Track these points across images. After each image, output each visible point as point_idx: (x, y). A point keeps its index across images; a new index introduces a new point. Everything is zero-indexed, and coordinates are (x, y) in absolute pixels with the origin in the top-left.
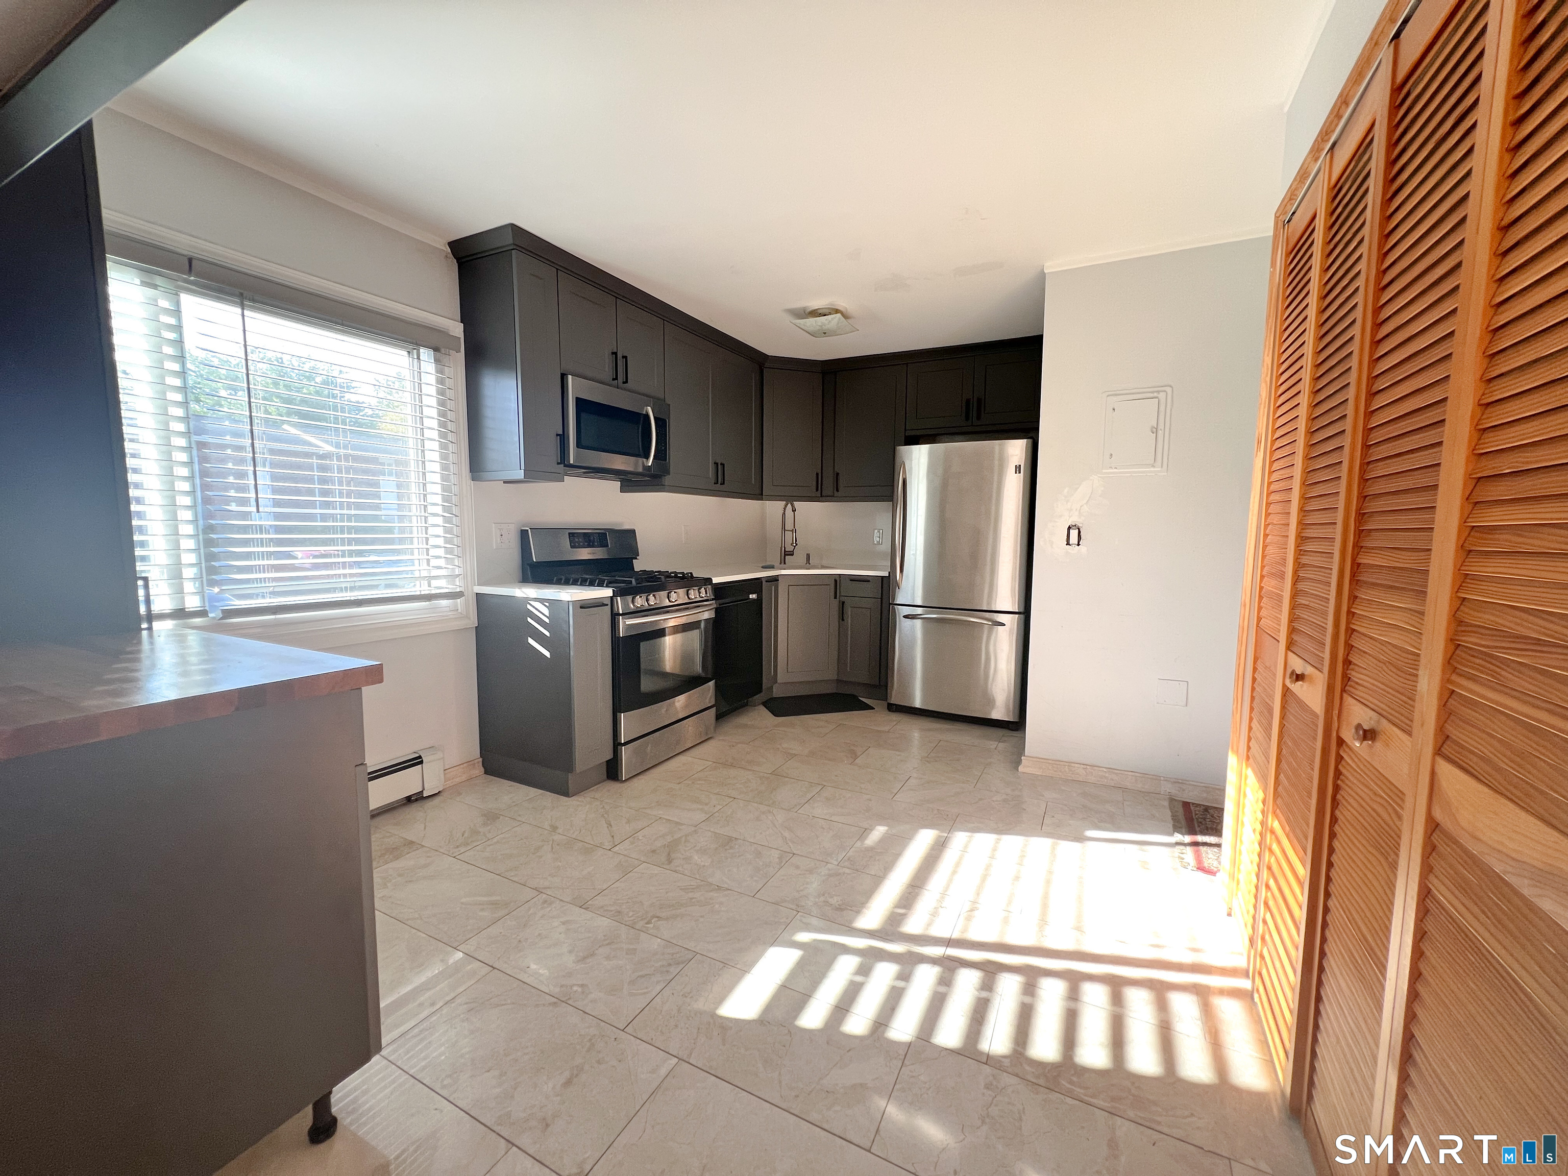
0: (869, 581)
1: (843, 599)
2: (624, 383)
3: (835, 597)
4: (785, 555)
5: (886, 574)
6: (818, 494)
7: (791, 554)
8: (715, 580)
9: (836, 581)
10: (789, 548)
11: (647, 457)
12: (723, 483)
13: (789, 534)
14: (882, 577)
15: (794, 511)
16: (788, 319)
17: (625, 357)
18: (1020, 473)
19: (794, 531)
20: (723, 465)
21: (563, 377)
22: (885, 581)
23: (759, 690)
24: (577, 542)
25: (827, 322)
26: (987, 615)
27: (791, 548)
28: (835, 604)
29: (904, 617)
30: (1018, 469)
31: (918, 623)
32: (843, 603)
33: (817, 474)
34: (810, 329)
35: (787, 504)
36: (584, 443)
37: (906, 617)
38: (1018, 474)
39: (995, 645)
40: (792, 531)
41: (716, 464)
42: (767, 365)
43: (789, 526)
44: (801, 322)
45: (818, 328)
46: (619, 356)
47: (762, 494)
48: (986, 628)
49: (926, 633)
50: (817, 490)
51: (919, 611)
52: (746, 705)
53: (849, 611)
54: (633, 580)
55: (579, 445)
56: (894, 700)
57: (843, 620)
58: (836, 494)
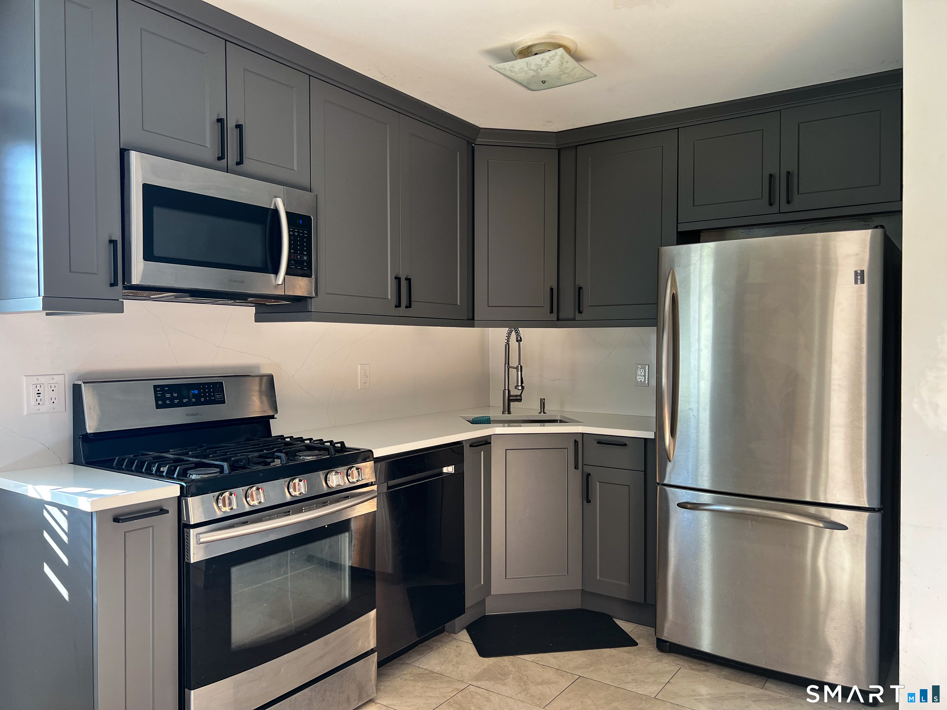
0: (625, 445)
1: (588, 469)
2: (238, 163)
3: (576, 467)
4: (510, 401)
5: (650, 435)
6: (554, 316)
7: (518, 399)
8: (378, 453)
9: (576, 442)
10: (514, 392)
11: (276, 271)
12: (409, 306)
13: (513, 372)
14: (646, 440)
15: (519, 340)
16: (487, 62)
17: (239, 127)
18: (863, 282)
19: (520, 368)
20: (408, 280)
21: (123, 154)
22: (649, 444)
23: (461, 610)
24: (168, 399)
25: (543, 64)
26: (812, 510)
27: (519, 393)
28: (576, 478)
29: (680, 505)
30: (859, 276)
31: (704, 517)
32: (589, 475)
33: (552, 289)
34: (521, 76)
35: (511, 332)
36: (157, 252)
37: (682, 505)
38: (859, 285)
39: (826, 559)
40: (517, 368)
41: (398, 279)
42: (479, 140)
43: (514, 362)
44: (507, 65)
45: (532, 73)
46: (231, 124)
47: (473, 319)
48: (811, 532)
49: (717, 531)
50: (551, 312)
51: (705, 498)
52: (442, 631)
53: (597, 488)
54: (225, 465)
55: (149, 256)
56: (667, 635)
57: (588, 501)
58: (578, 316)
